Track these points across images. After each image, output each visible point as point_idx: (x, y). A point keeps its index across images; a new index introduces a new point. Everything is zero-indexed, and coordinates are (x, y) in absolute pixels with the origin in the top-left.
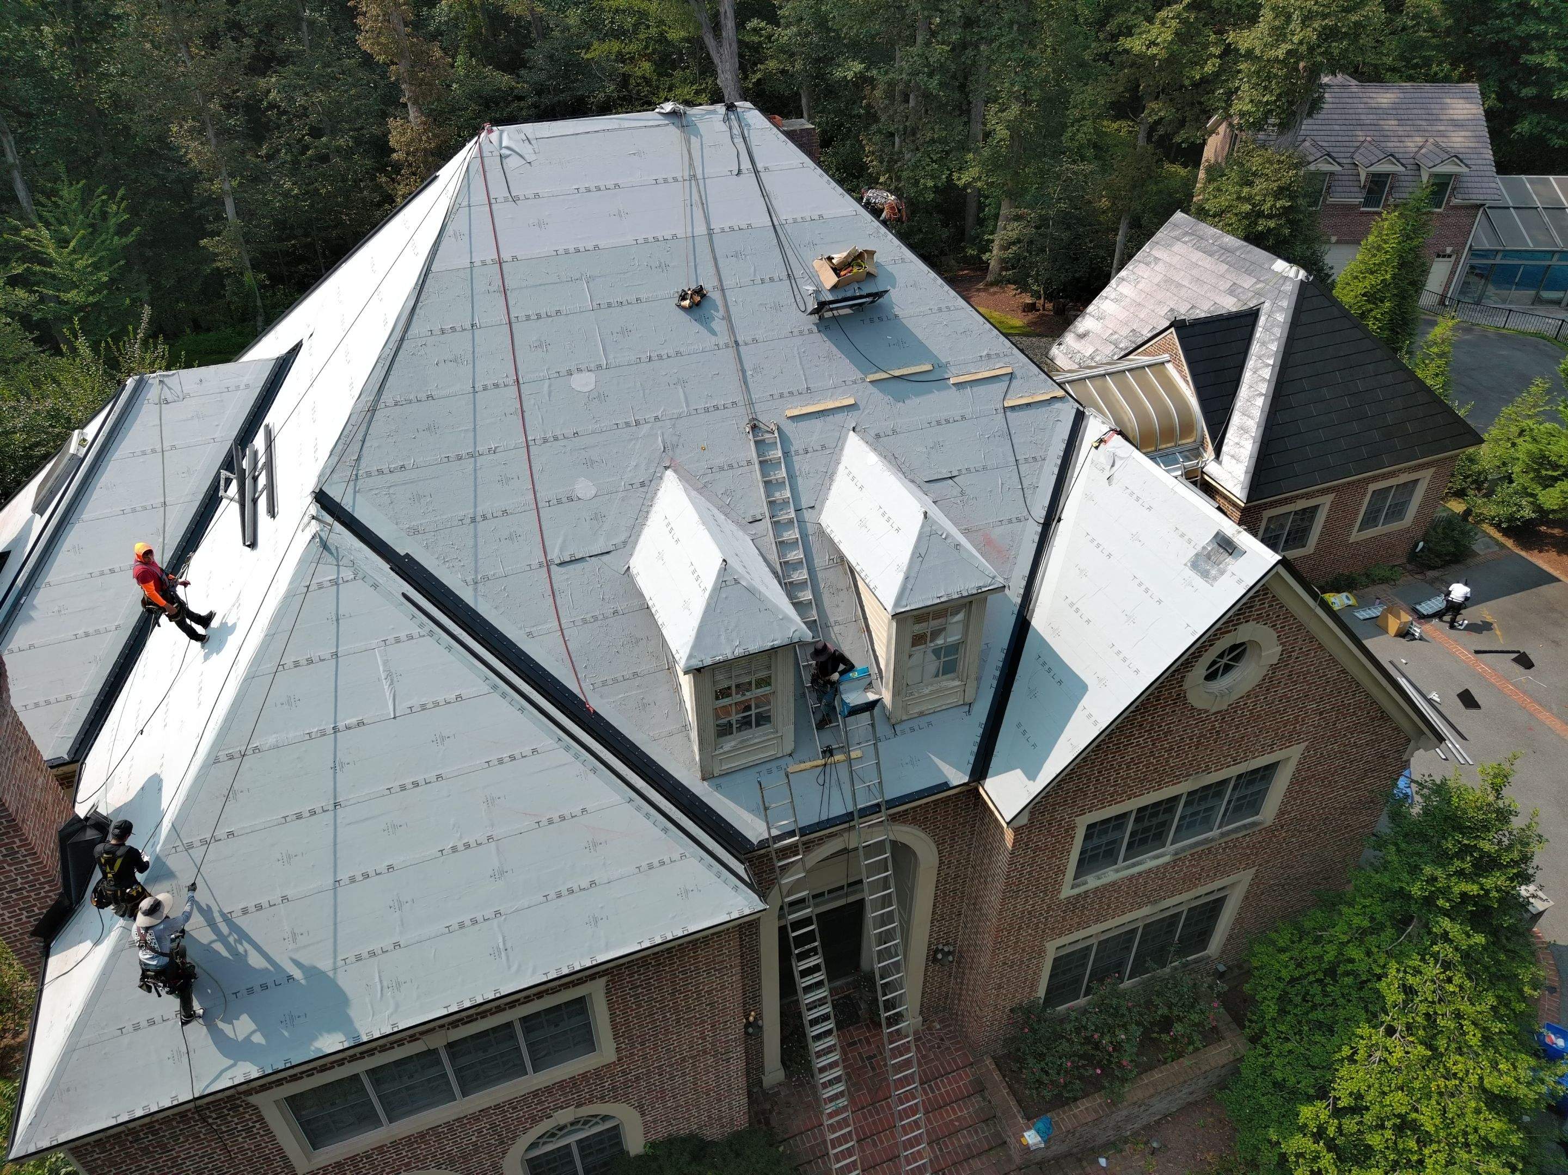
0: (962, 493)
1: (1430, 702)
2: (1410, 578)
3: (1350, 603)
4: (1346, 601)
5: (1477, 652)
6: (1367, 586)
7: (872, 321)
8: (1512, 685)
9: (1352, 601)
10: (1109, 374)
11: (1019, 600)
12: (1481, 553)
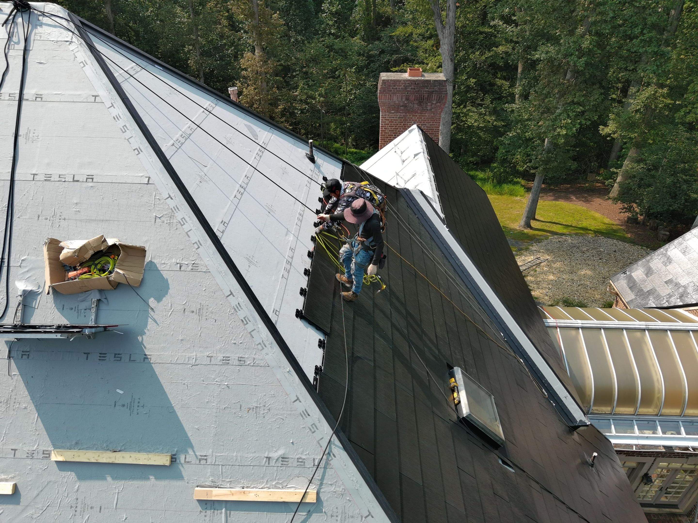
7: (103, 356)
10: (649, 330)
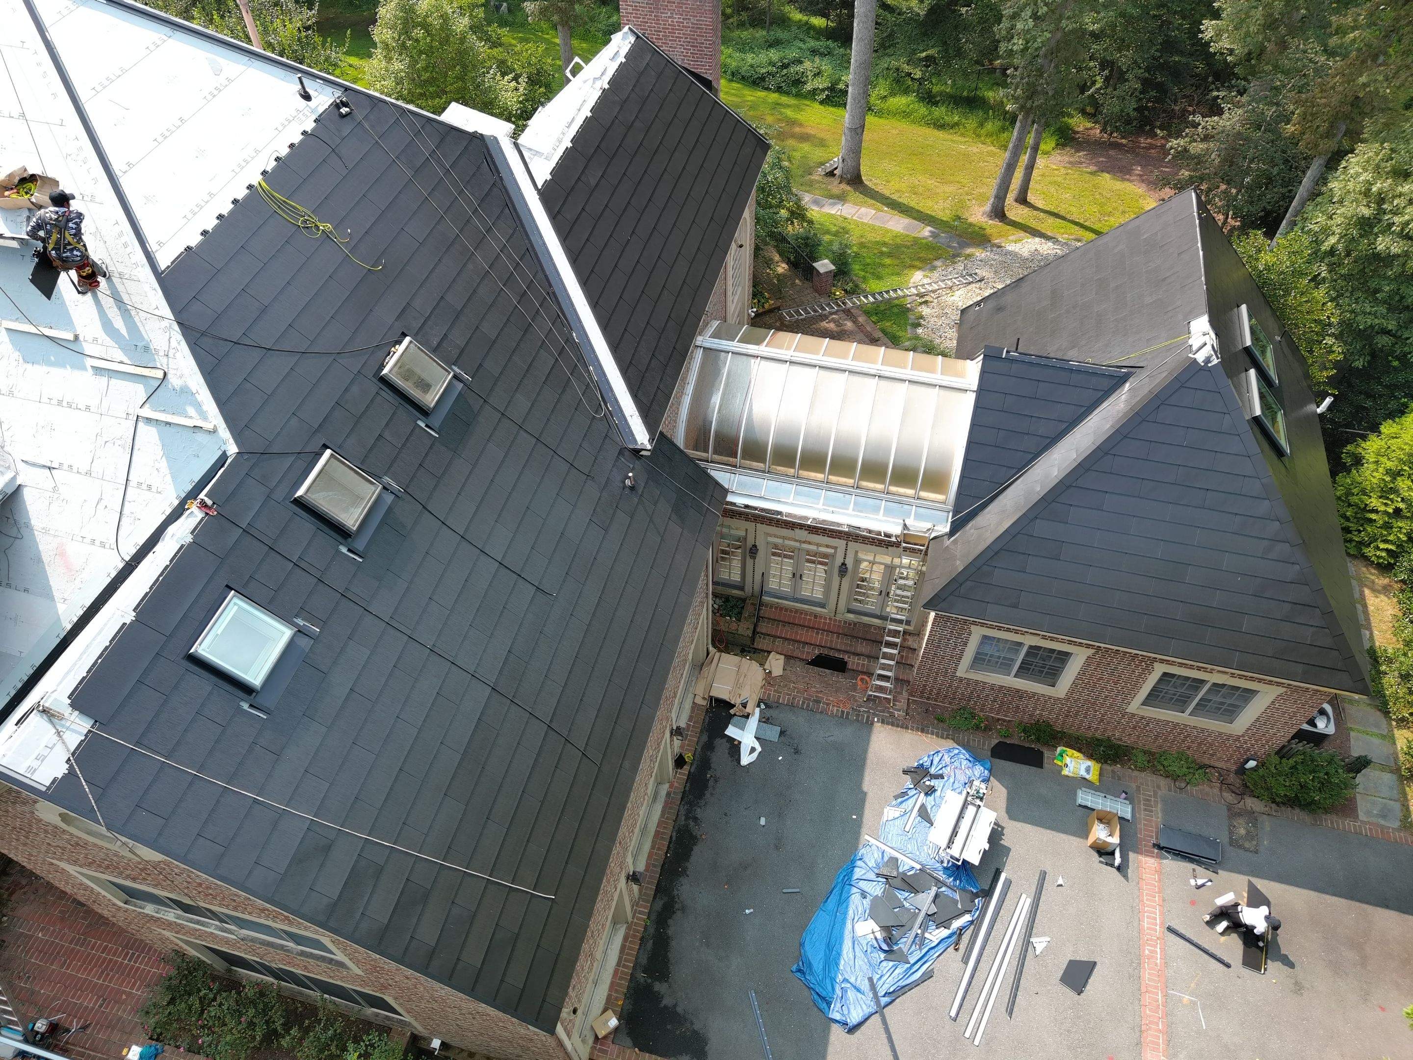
0: (55, 489)
1: (1026, 944)
2: (1216, 791)
3: (1087, 777)
4: (1083, 773)
5: (1170, 929)
6: (1142, 769)
8: (1166, 995)
9: (1093, 776)
11: (69, 627)
12: (1362, 816)
